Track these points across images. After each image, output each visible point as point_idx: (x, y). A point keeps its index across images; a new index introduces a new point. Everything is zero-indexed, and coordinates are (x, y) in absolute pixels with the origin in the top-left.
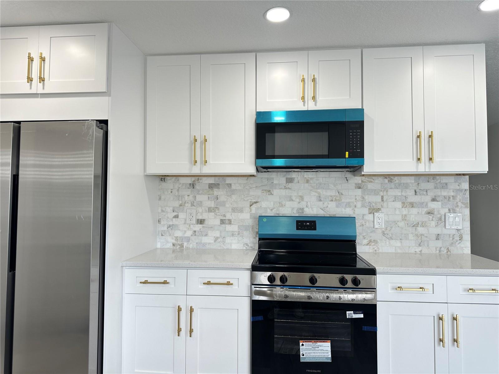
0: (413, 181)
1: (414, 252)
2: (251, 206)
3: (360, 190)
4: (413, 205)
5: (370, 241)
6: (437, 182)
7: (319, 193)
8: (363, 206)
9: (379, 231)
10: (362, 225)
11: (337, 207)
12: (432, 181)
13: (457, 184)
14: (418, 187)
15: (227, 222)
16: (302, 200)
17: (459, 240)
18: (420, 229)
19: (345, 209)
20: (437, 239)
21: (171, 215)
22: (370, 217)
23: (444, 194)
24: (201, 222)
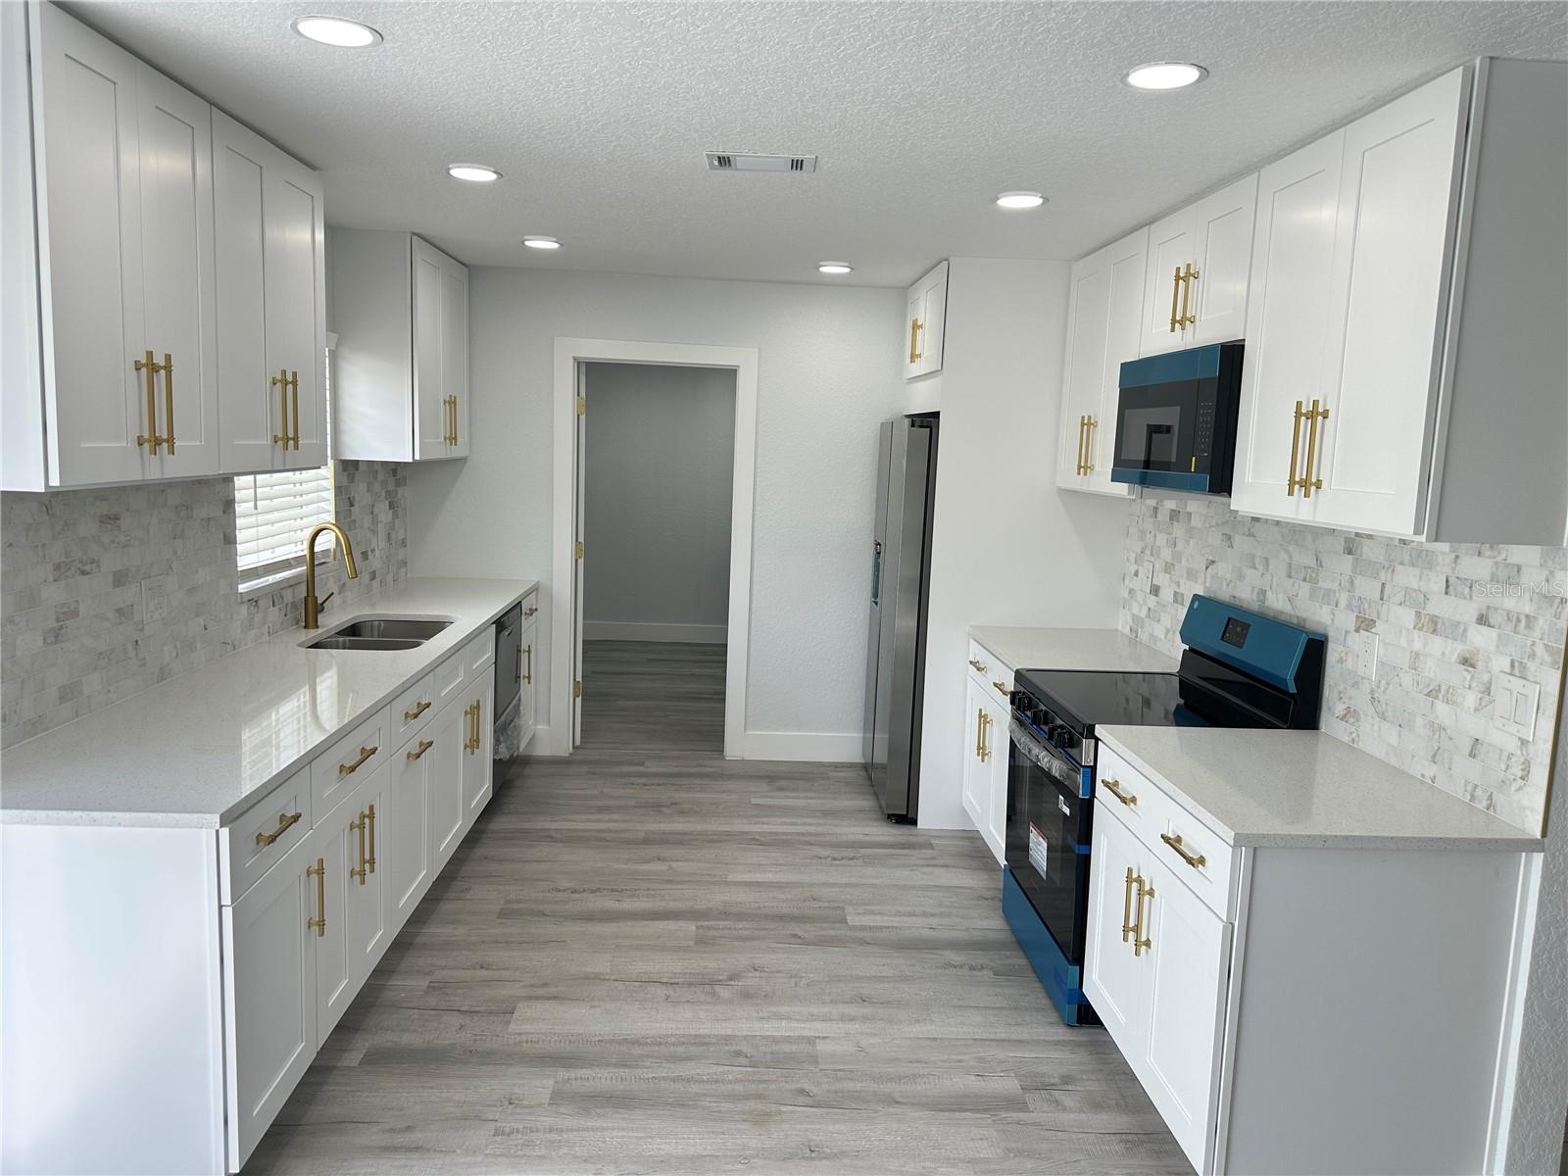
0: (1446, 549)
1: (1420, 777)
2: (1207, 568)
3: (1350, 557)
4: (1435, 623)
5: (1348, 710)
8: (1349, 607)
9: (1366, 687)
10: (1341, 661)
11: (1311, 597)
12: (1488, 553)
13: (1545, 573)
14: (1454, 569)
15: (1180, 599)
16: (1267, 569)
17: (1522, 778)
18: (1441, 707)
19: (1321, 607)
20: (1472, 755)
21: (1133, 568)
22: (1356, 640)
23: (1510, 603)
24: (1155, 590)
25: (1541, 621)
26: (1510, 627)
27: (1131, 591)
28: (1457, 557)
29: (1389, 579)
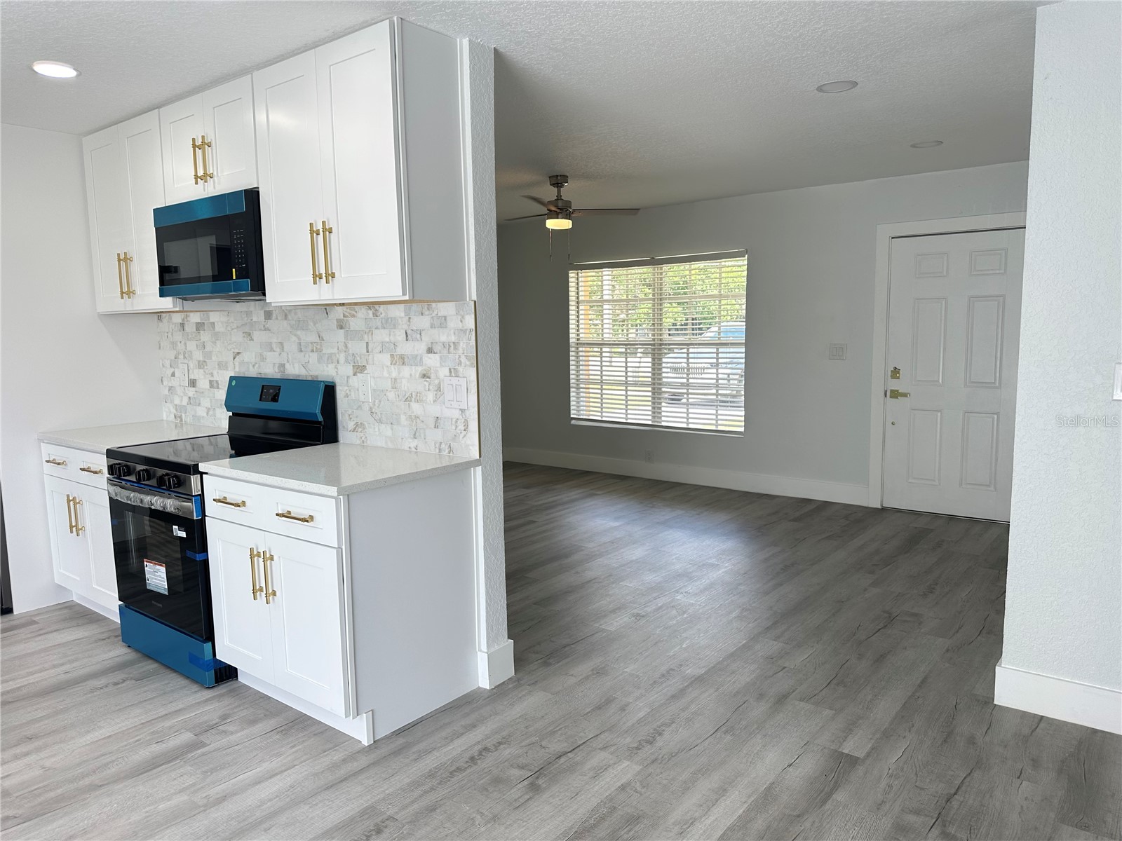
0: (403, 314)
1: (408, 449)
2: (234, 358)
3: (342, 331)
4: (403, 359)
5: (357, 424)
6: (434, 315)
7: (299, 339)
8: (347, 361)
9: (366, 407)
10: (347, 396)
11: (319, 362)
12: (427, 313)
13: (459, 317)
14: (409, 325)
15: (215, 385)
16: (283, 350)
17: (465, 430)
18: (415, 406)
19: (327, 366)
20: (436, 427)
21: (170, 372)
22: (354, 381)
23: (443, 338)
24: (193, 383)
25: (461, 343)
26: (445, 352)
27: (170, 389)
28: (410, 318)
29: (370, 339)
